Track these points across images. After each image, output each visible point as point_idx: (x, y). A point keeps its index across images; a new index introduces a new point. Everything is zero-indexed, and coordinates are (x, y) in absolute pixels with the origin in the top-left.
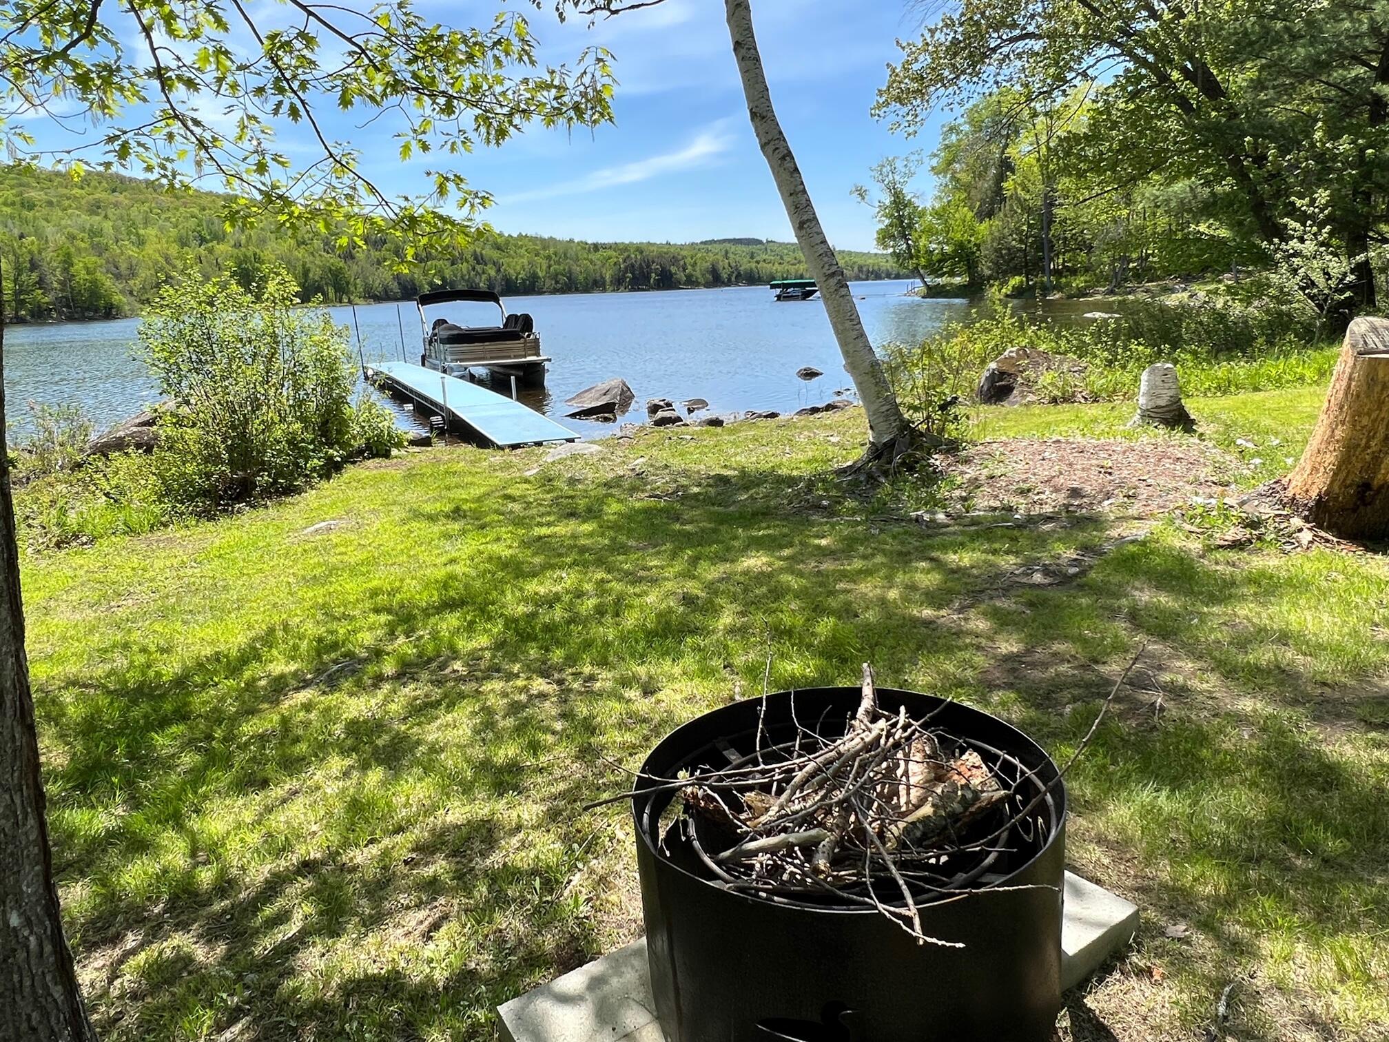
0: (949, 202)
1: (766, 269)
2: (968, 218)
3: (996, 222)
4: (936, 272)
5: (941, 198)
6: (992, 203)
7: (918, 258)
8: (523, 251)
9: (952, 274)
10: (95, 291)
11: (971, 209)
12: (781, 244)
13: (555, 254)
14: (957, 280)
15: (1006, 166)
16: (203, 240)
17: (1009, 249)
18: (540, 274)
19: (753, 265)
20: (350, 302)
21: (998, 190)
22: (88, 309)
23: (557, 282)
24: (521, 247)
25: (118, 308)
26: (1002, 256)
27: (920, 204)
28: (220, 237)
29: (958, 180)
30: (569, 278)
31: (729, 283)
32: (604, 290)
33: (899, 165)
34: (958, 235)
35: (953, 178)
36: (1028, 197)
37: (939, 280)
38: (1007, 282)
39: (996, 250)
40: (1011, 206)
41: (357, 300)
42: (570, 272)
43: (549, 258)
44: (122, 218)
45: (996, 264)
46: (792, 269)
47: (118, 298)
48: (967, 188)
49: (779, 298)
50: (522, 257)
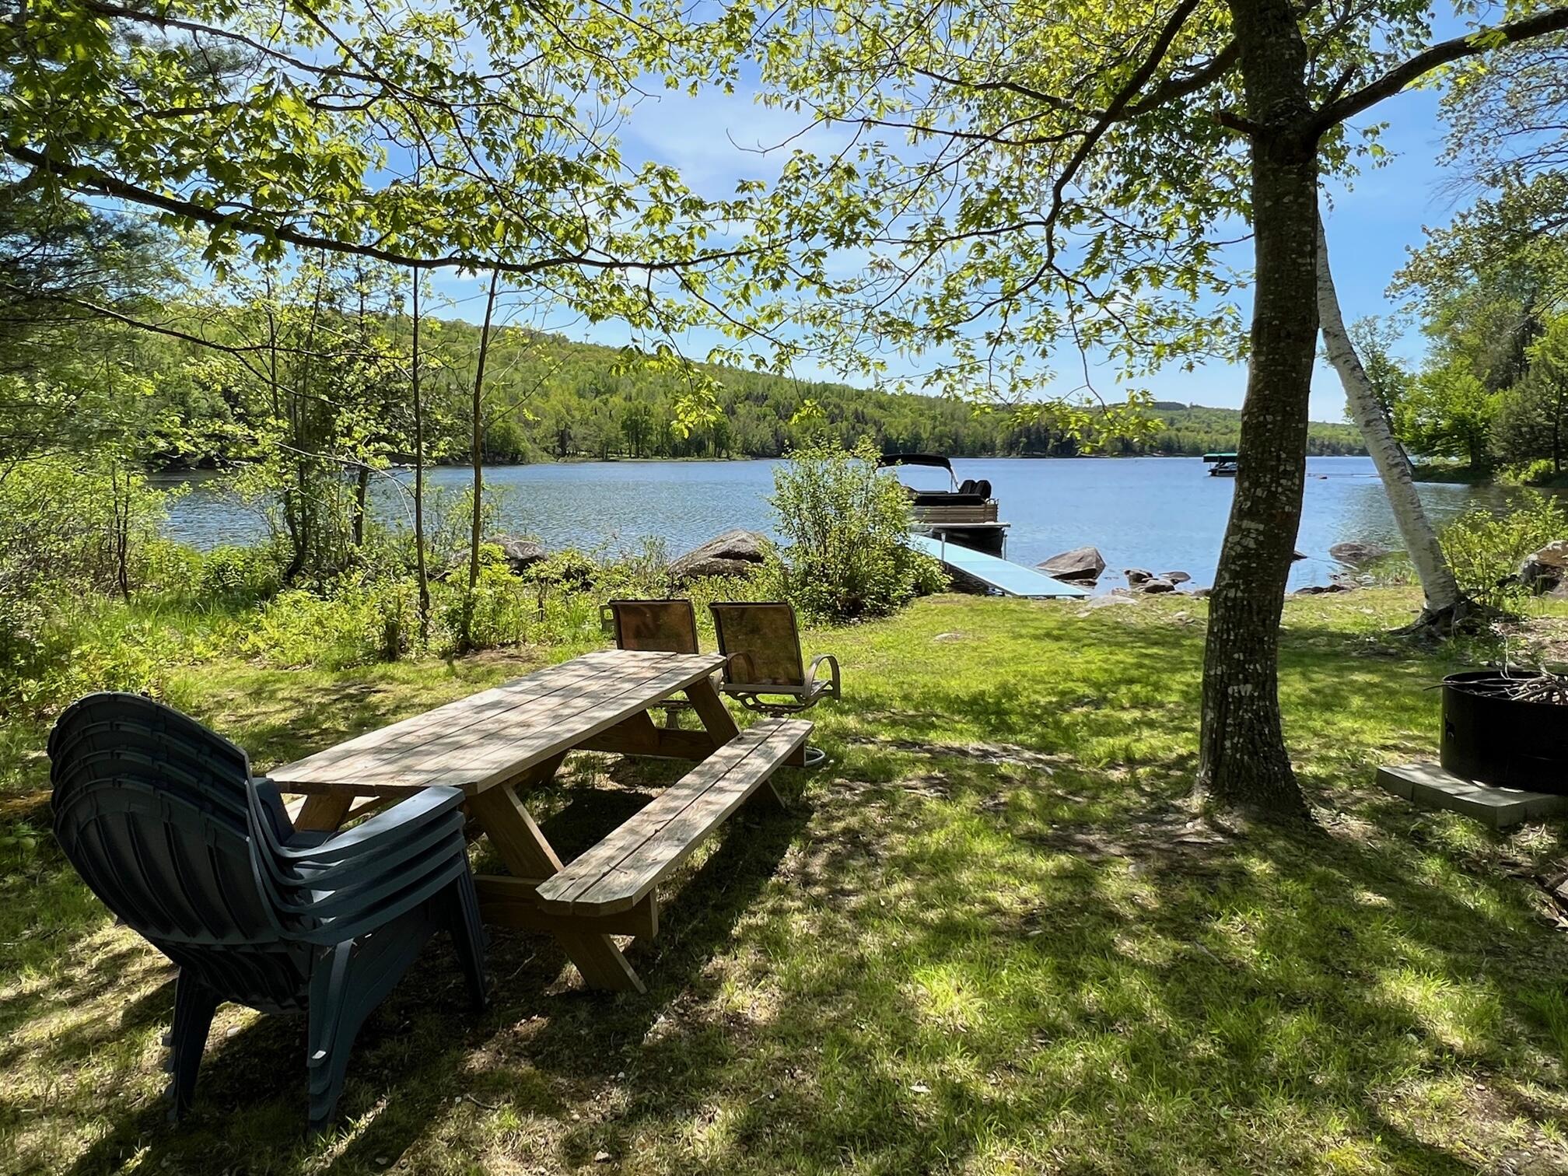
0: (1447, 368)
1: (1188, 438)
2: (1474, 387)
3: (1514, 394)
4: (1425, 450)
5: (1435, 364)
6: (1508, 368)
7: (1401, 432)
8: (906, 411)
9: (1447, 453)
10: (507, 436)
11: (1478, 376)
12: (1208, 410)
13: (942, 414)
14: (1454, 461)
15: (1533, 328)
16: (598, 393)
17: (1532, 427)
18: (924, 436)
19: (1173, 433)
20: (728, 457)
21: (1519, 356)
22: (499, 454)
23: (941, 445)
24: (905, 406)
25: (523, 454)
26: (1521, 434)
27: (1407, 370)
28: (612, 390)
29: (1460, 343)
30: (955, 441)
31: (1141, 453)
32: (993, 455)
33: (1381, 325)
34: (1459, 409)
35: (1452, 339)
36: (1561, 364)
37: (1428, 460)
38: (1526, 467)
39: (1512, 427)
40: (1537, 375)
41: (735, 456)
42: (957, 434)
43: (934, 418)
44: (529, 370)
45: (1512, 444)
46: (1222, 439)
47: (526, 445)
48: (1473, 352)
49: (1214, 473)
50: (906, 416)
